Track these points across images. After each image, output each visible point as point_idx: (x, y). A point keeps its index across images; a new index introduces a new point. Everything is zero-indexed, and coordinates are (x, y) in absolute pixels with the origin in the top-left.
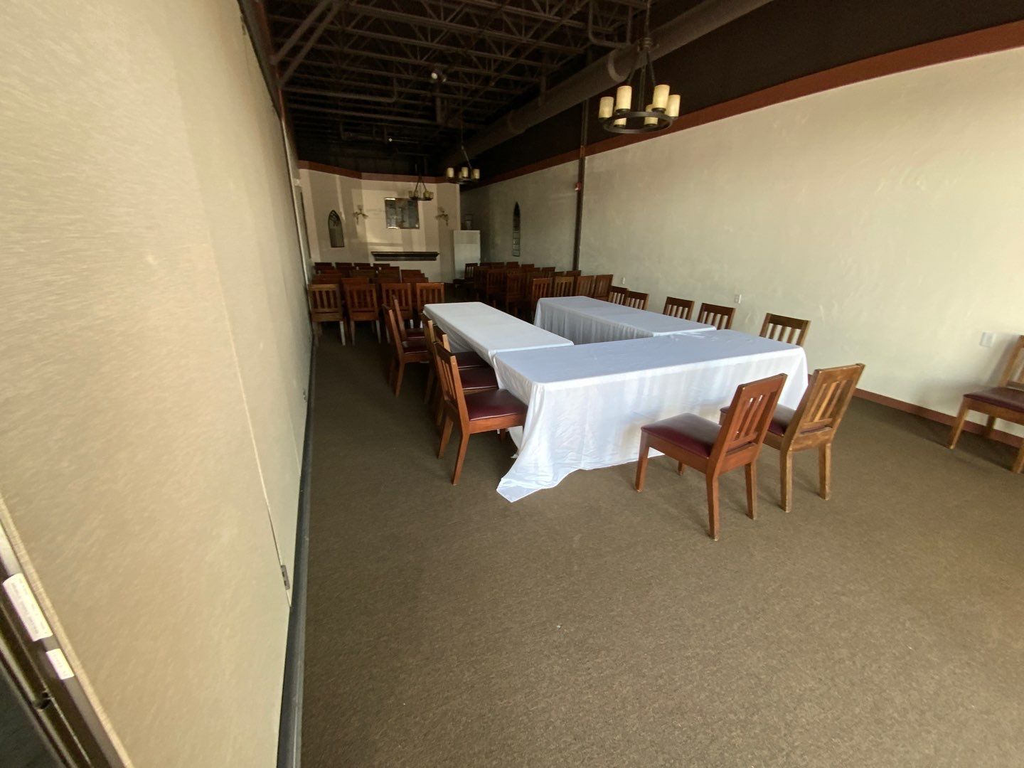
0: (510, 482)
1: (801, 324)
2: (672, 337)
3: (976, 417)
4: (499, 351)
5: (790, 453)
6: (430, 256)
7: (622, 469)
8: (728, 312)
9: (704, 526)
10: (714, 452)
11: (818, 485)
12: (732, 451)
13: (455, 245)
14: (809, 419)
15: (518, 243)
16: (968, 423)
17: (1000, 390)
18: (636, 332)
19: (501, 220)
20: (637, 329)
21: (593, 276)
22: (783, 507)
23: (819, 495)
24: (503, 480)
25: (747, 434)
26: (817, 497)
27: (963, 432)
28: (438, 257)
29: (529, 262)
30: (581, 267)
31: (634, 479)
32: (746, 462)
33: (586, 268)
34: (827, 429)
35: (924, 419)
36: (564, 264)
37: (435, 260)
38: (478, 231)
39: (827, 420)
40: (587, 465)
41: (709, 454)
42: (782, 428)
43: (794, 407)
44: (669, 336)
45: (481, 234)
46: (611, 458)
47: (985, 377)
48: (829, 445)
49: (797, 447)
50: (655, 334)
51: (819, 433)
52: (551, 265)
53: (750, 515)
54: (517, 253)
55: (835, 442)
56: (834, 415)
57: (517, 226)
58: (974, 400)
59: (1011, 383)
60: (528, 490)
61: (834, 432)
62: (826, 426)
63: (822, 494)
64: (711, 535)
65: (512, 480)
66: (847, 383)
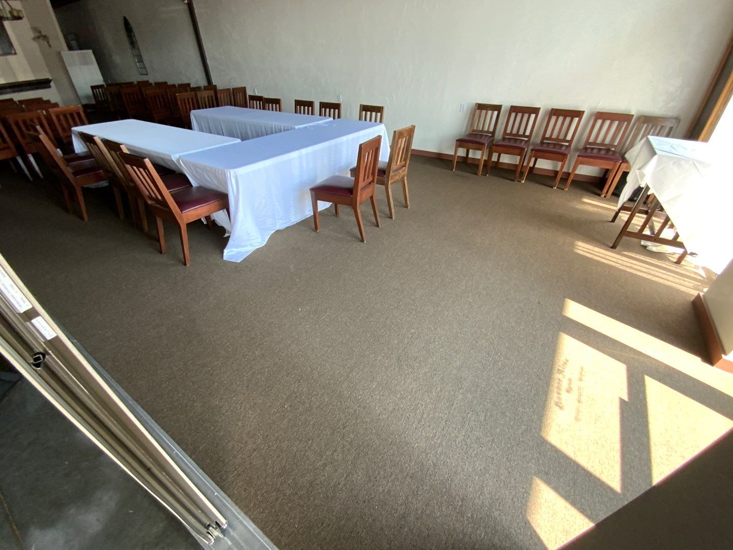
0: (232, 251)
1: (379, 109)
2: (308, 128)
3: (461, 152)
4: (181, 154)
5: (389, 186)
6: (43, 84)
7: (304, 223)
8: (337, 106)
9: (357, 238)
10: (354, 192)
11: (404, 202)
12: (363, 188)
13: (69, 68)
14: (395, 163)
15: (141, 60)
16: (458, 156)
17: (470, 135)
18: (282, 128)
19: (112, 37)
20: (283, 125)
21: (229, 89)
22: (391, 218)
23: (405, 207)
24: (226, 251)
25: (368, 177)
26: (405, 208)
27: (457, 162)
28: (52, 84)
29: (160, 80)
30: (215, 82)
31: (314, 227)
32: (370, 195)
33: (220, 82)
34: (404, 168)
35: (442, 159)
36: (197, 79)
37: (49, 87)
38: (90, 51)
39: (403, 163)
40: (281, 225)
41: (352, 194)
42: (383, 174)
43: (387, 161)
44: (306, 127)
45: (94, 53)
46: (295, 218)
47: (464, 129)
48: (406, 178)
49: (393, 181)
50: (297, 127)
51: (400, 171)
52: (185, 81)
53: (377, 226)
54: (143, 71)
55: (408, 175)
56: (405, 160)
57: (133, 43)
58: (461, 142)
59: (474, 131)
60: (248, 252)
61: (407, 170)
62: (403, 167)
63: (406, 207)
64: (362, 241)
65: (233, 249)
66: (409, 138)
